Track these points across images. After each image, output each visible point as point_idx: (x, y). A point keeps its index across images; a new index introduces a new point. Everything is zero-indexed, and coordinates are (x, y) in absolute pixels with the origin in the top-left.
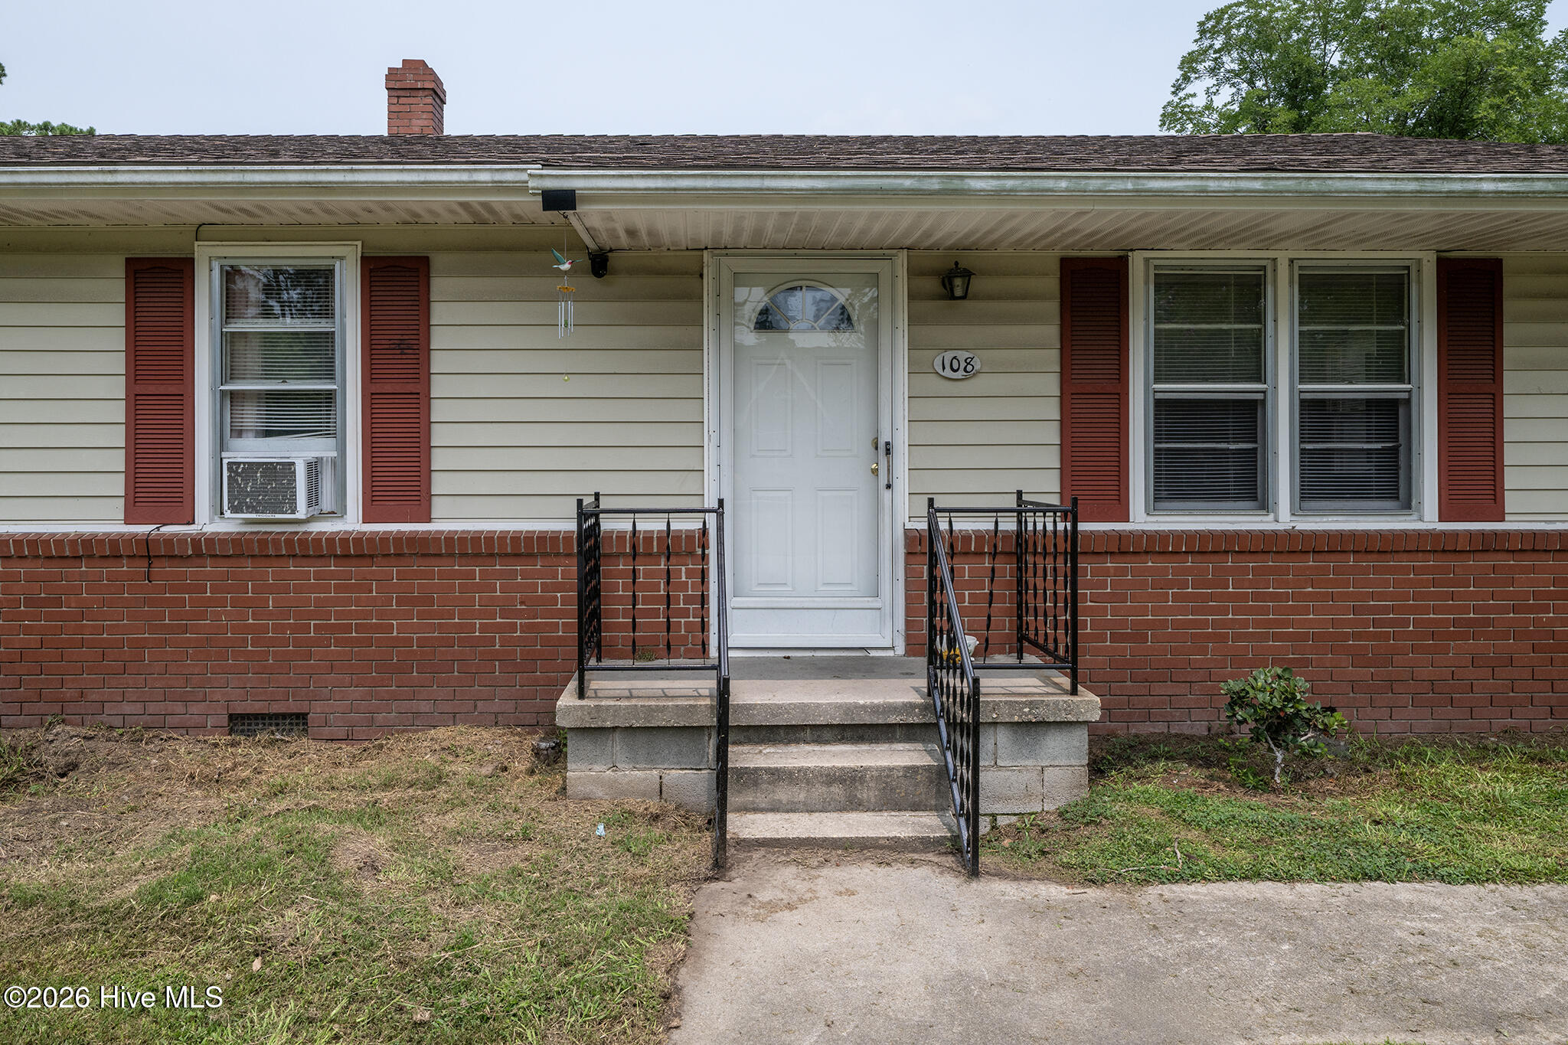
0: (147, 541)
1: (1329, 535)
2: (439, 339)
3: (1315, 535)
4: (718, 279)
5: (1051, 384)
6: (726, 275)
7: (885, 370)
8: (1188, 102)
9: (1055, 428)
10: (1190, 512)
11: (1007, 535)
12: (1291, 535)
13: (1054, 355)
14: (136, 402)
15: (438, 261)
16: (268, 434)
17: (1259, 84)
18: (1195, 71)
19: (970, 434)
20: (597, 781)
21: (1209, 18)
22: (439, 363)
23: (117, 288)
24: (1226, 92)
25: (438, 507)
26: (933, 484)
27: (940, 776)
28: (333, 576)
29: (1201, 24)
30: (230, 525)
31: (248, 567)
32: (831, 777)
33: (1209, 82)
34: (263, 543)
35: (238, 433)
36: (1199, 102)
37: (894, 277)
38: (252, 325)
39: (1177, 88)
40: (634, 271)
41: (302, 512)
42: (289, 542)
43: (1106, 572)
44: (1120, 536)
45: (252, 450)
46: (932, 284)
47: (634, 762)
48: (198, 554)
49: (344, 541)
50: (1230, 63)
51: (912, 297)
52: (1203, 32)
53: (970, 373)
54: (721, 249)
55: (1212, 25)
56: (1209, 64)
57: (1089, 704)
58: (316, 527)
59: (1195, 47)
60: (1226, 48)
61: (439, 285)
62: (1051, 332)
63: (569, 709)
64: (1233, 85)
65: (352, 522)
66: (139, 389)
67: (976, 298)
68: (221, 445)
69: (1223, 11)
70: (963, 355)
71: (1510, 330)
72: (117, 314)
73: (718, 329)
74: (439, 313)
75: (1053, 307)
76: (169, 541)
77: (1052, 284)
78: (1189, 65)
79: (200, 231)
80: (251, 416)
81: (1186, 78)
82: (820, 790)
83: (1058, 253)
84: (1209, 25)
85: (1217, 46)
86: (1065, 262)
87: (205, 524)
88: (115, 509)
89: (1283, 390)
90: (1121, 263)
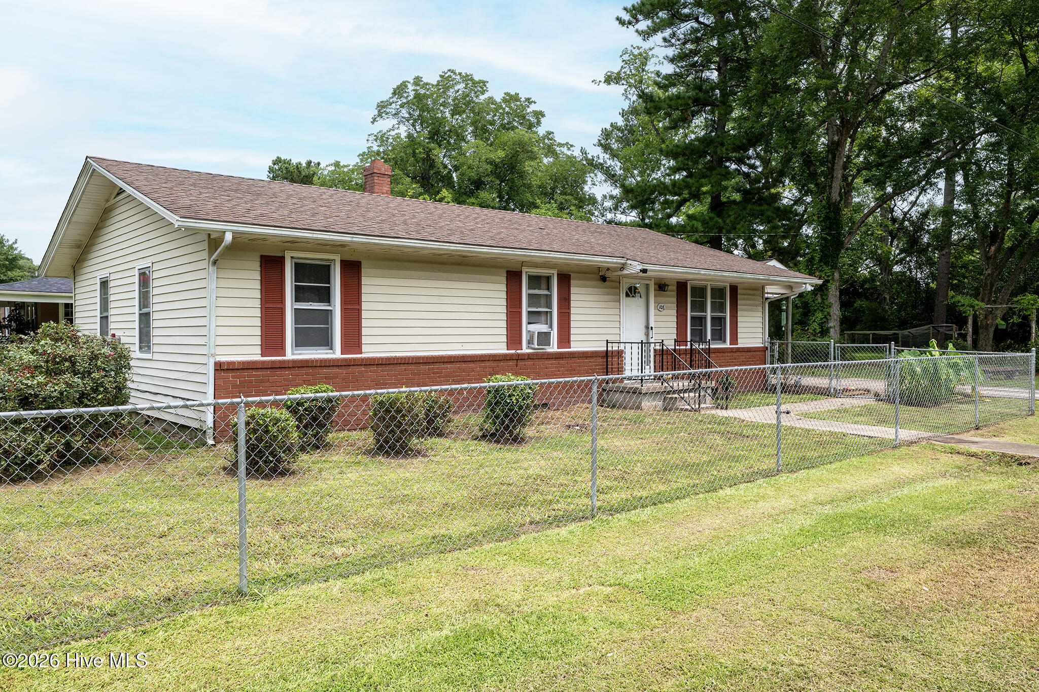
0: (513, 354)
2: (573, 297)
4: (623, 284)
5: (675, 313)
7: (650, 308)
9: (676, 323)
13: (675, 305)
14: (509, 314)
15: (572, 275)
16: (536, 323)
19: (663, 325)
20: (647, 406)
22: (573, 304)
23: (504, 279)
25: (572, 344)
30: (531, 350)
35: (531, 323)
37: (652, 284)
38: (533, 291)
45: (533, 328)
46: (657, 287)
47: (651, 400)
48: (525, 360)
49: (554, 353)
51: (654, 290)
53: (663, 310)
58: (549, 350)
61: (572, 282)
62: (675, 299)
65: (555, 348)
66: (510, 310)
68: (528, 327)
70: (662, 305)
71: (739, 302)
72: (504, 287)
73: (623, 297)
74: (573, 290)
75: (675, 293)
76: (519, 354)
77: (675, 288)
79: (523, 264)
86: (678, 283)
87: (525, 350)
88: (504, 346)
89: (709, 315)
90: (686, 283)
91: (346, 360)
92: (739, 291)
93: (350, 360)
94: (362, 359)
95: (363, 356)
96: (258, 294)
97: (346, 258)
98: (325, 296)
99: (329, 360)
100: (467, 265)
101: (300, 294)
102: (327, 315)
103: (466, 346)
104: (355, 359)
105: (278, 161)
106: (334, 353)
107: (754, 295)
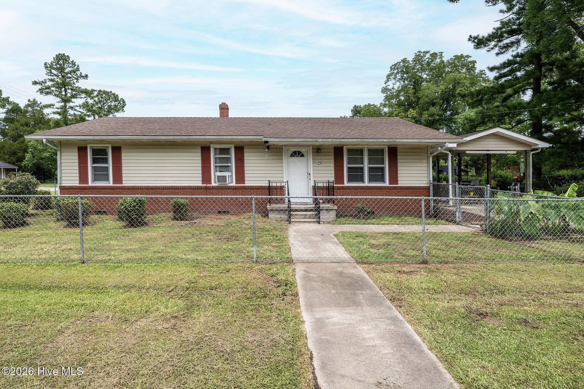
0: (206, 187)
1: (373, 187)
2: (245, 158)
3: (371, 186)
4: (285, 150)
5: (333, 165)
6: (286, 149)
7: (309, 163)
8: (388, 87)
9: (334, 171)
10: (353, 183)
11: (325, 186)
12: (367, 187)
13: (333, 161)
14: (203, 167)
15: (245, 147)
16: (220, 172)
17: (406, 82)
18: (390, 79)
19: (321, 172)
20: (273, 217)
21: (393, 66)
22: (245, 162)
23: (200, 151)
24: (398, 84)
25: (246, 182)
26: (316, 179)
27: (316, 215)
28: (232, 192)
29: (391, 67)
30: (216, 185)
31: (220, 190)
32: (302, 215)
33: (394, 81)
34: (222, 187)
35: (216, 171)
36: (390, 87)
37: (310, 149)
38: (218, 156)
39: (386, 83)
40: (273, 149)
41: (227, 183)
42: (226, 187)
43: (341, 192)
44: (343, 187)
45: (219, 174)
46: (315, 150)
47: (277, 214)
48: (213, 189)
49: (234, 187)
50: (399, 76)
51: (313, 152)
52: (391, 69)
53: (321, 164)
54: (285, 146)
55: (394, 67)
56: (393, 77)
57: (336, 207)
58: (229, 185)
59: (390, 72)
60: (398, 73)
61: (245, 150)
62: (333, 157)
63: (269, 208)
64: (400, 82)
65: (234, 184)
66: (204, 165)
67: (322, 152)
68: (215, 173)
69: (396, 64)
70: (320, 161)
71: (399, 157)
72: (200, 154)
73: (285, 157)
74: (245, 154)
75: (333, 154)
76: (209, 186)
77: (333, 150)
78: (388, 77)
79: (211, 143)
80: (218, 169)
81: (388, 80)
82: (301, 217)
83: (333, 146)
84: (393, 67)
85: (395, 73)
86: (334, 147)
87: (213, 184)
88: (201, 182)
89: (366, 166)
90: (342, 147)
91: (114, 186)
92: (398, 151)
93: (116, 186)
94: (123, 187)
95: (122, 185)
96: (77, 161)
97: (113, 146)
98: (106, 161)
99: (108, 186)
100: (177, 145)
101: (95, 161)
102: (107, 169)
103: (176, 182)
104: (120, 187)
105: (355, 107)
106: (110, 184)
107: (417, 152)
